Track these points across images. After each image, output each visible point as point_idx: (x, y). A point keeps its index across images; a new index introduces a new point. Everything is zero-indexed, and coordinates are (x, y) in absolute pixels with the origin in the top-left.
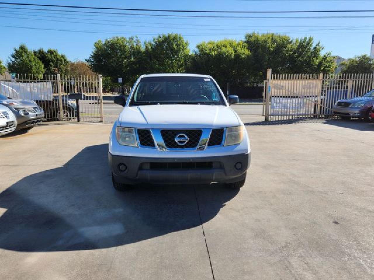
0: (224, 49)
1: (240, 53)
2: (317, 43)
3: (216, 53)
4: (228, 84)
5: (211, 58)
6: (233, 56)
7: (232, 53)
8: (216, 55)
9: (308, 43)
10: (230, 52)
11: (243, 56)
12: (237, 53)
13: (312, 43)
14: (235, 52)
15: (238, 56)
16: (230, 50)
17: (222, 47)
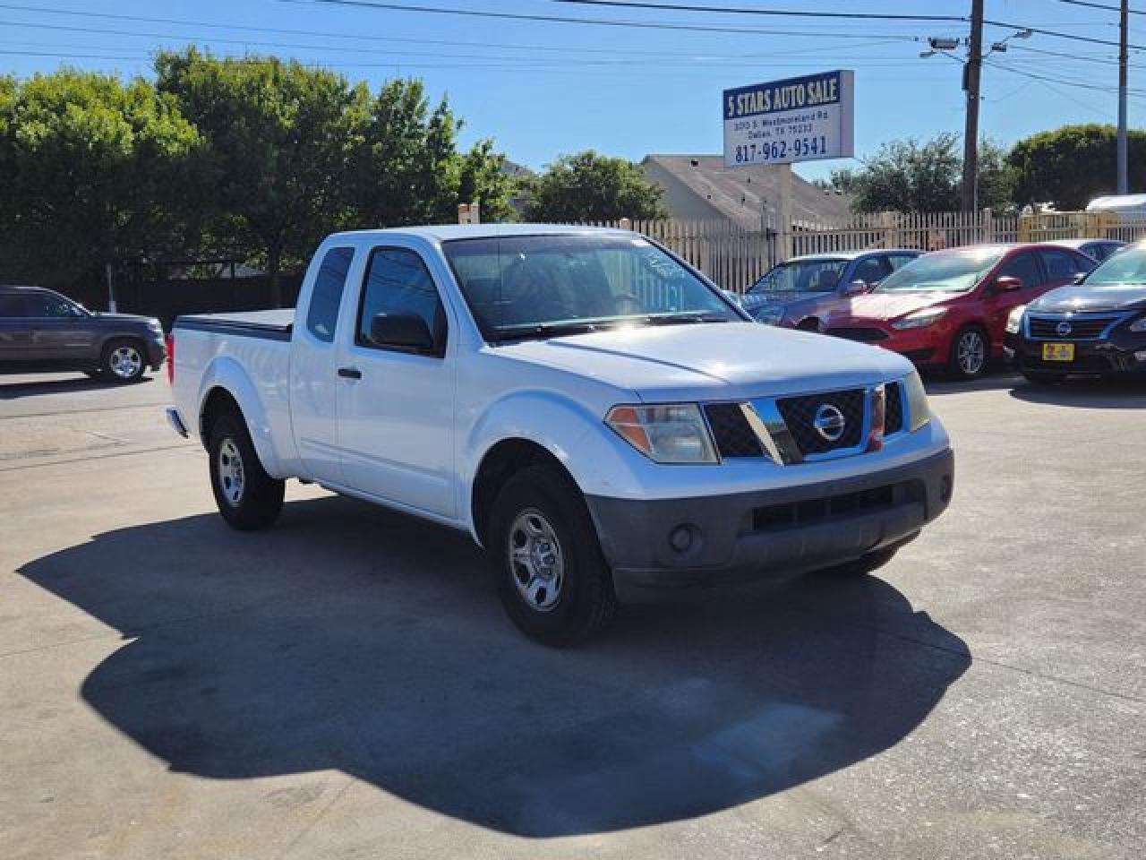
0: (78, 115)
1: (160, 137)
2: (438, 106)
3: (43, 130)
4: (109, 268)
5: (21, 153)
6: (127, 147)
7: (119, 135)
8: (46, 143)
9: (410, 106)
10: (112, 130)
11: (174, 148)
12: (142, 135)
13: (424, 104)
14: (134, 131)
15: (147, 148)
16: (110, 123)
17: (69, 106)
